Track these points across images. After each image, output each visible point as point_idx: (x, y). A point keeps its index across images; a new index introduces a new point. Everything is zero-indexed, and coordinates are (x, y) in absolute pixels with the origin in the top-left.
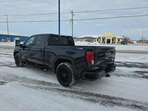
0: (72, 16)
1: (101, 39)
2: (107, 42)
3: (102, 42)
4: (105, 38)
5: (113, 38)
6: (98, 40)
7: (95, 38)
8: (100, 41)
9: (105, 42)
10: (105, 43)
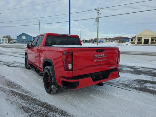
0: (98, 14)
1: (136, 38)
2: (144, 43)
3: (138, 43)
4: (142, 37)
5: (152, 37)
6: (132, 40)
7: (129, 38)
8: (135, 41)
9: (141, 42)
10: (141, 44)
